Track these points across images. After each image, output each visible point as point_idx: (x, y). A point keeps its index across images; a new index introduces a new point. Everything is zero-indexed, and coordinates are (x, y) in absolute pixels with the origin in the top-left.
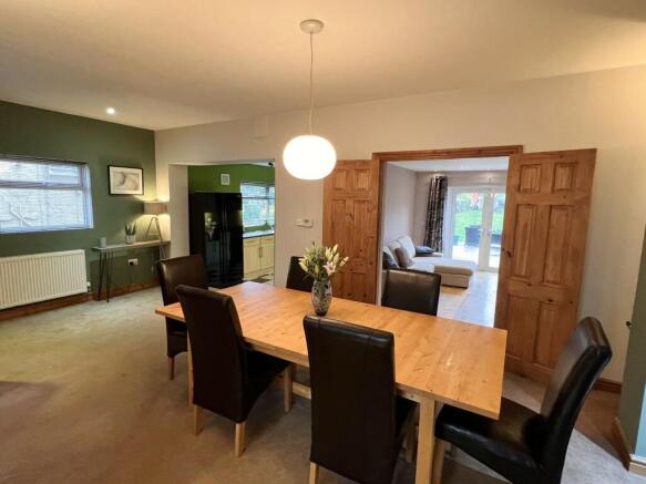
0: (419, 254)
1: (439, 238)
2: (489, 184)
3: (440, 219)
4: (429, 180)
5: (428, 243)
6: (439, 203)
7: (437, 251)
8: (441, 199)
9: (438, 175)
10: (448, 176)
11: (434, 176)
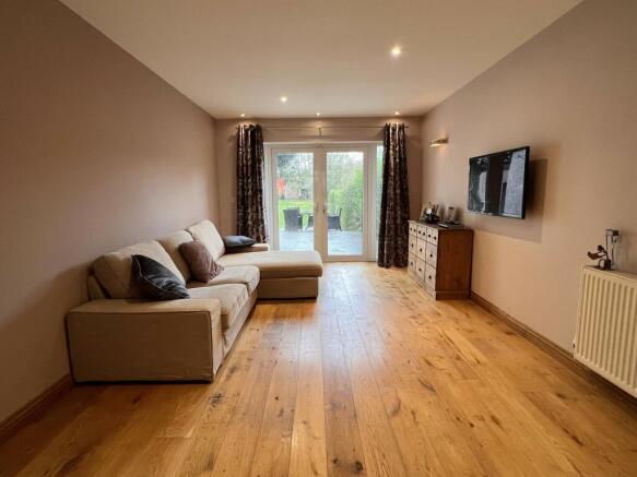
0: (230, 249)
1: (259, 221)
2: (320, 137)
3: (258, 191)
4: (235, 133)
5: (243, 230)
6: (253, 166)
7: (258, 241)
8: (256, 161)
9: (247, 124)
10: (263, 126)
11: (242, 125)
